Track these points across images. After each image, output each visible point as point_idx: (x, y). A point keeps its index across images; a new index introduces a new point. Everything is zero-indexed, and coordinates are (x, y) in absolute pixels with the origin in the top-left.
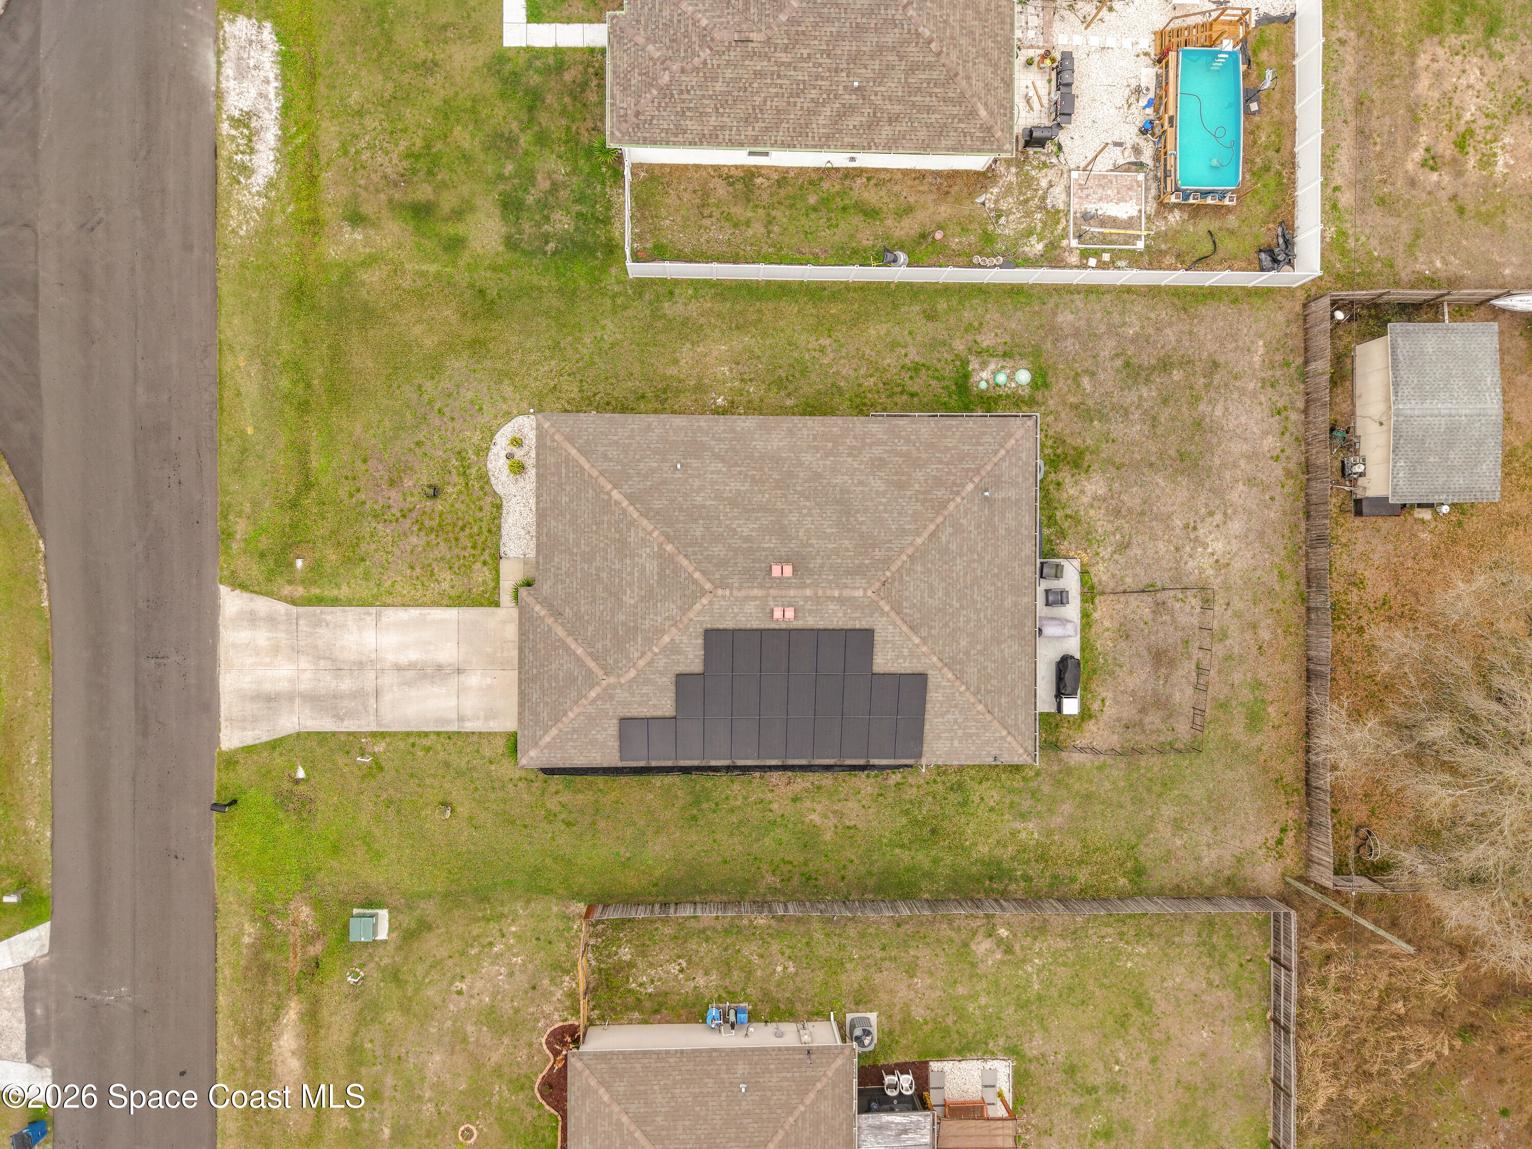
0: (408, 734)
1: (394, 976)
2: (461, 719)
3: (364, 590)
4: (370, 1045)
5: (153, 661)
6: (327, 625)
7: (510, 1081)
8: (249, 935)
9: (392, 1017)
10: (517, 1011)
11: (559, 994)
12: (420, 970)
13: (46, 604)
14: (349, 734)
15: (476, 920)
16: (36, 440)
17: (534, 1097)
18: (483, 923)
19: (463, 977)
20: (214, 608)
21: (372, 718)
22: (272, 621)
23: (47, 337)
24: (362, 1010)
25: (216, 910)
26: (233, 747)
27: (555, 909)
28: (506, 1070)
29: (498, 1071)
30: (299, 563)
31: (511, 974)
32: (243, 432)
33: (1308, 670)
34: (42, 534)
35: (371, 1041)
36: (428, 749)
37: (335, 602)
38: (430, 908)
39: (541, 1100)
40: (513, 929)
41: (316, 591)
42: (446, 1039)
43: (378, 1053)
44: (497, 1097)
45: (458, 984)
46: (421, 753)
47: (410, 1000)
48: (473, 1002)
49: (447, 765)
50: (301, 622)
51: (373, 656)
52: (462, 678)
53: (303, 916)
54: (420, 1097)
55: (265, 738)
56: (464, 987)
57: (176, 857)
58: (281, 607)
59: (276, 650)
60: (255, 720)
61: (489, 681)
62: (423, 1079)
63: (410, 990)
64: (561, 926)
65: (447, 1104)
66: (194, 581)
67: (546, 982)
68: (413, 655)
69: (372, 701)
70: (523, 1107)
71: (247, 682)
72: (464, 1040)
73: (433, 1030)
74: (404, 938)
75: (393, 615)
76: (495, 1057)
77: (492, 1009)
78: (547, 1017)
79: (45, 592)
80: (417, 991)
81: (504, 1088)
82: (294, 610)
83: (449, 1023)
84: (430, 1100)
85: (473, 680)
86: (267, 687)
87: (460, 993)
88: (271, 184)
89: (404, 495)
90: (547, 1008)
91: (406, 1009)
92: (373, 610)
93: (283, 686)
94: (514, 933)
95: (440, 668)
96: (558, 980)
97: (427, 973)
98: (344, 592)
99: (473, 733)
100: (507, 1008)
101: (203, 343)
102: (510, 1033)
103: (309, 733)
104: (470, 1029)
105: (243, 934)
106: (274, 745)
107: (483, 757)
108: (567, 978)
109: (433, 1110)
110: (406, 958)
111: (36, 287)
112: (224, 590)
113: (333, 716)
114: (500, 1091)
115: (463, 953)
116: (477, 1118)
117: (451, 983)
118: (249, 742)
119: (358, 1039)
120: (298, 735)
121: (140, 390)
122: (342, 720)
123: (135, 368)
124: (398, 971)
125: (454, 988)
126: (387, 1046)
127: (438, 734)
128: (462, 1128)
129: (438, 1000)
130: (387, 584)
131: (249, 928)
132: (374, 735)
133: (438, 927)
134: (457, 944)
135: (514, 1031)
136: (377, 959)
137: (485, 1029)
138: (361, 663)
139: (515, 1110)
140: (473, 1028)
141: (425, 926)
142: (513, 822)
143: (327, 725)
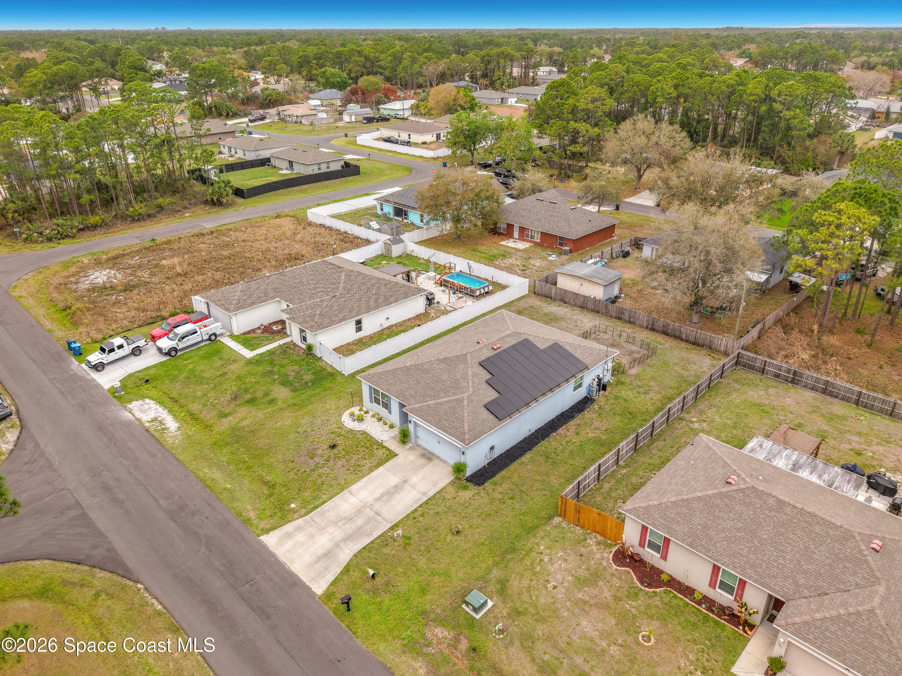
0: (408, 516)
1: (517, 613)
3: (334, 490)
4: (547, 656)
5: (247, 585)
6: (329, 511)
7: (628, 597)
8: (420, 667)
9: (540, 630)
10: (588, 569)
11: (594, 548)
12: (525, 597)
13: (160, 607)
14: (379, 537)
15: (523, 559)
16: (111, 550)
17: (647, 593)
18: (527, 558)
19: (547, 581)
20: (264, 547)
21: (384, 523)
22: (299, 529)
23: (95, 516)
24: (522, 645)
25: (388, 669)
26: (325, 589)
27: (548, 528)
28: (619, 594)
29: (616, 599)
30: (293, 506)
31: (565, 560)
32: (226, 488)
33: (651, 330)
34: (137, 582)
35: (545, 653)
36: (423, 515)
38: (496, 573)
39: (651, 590)
40: (542, 548)
41: (311, 506)
42: (576, 610)
43: (556, 655)
44: (633, 610)
45: (549, 585)
46: (421, 519)
47: (538, 613)
48: (566, 584)
49: (437, 513)
50: (314, 519)
51: (362, 504)
52: (409, 482)
53: (440, 635)
54: (603, 651)
55: (339, 571)
56: (554, 583)
57: (339, 661)
58: (300, 521)
59: (311, 536)
60: (326, 569)
61: (421, 475)
62: (592, 639)
63: (532, 610)
64: (559, 530)
65: (619, 637)
66: (244, 544)
67: (582, 549)
68: (379, 492)
69: (378, 518)
70: (650, 602)
71: (307, 559)
72: (584, 602)
73: (566, 614)
74: (501, 595)
75: (354, 488)
76: (607, 594)
77: (578, 579)
78: (603, 558)
79: (156, 603)
80: (535, 606)
81: (630, 602)
82: (307, 517)
83: (568, 604)
84: (609, 646)
85: (414, 479)
86: (320, 552)
87: (555, 587)
88: (180, 427)
89: (321, 456)
90: (598, 556)
91: (542, 620)
92: (345, 491)
93: (329, 545)
94: (545, 548)
95: (396, 487)
96: (586, 545)
97: (530, 596)
98: (325, 497)
99: (435, 494)
100: (582, 572)
101: (183, 475)
102: (598, 579)
103: (359, 552)
104: (580, 595)
105: (417, 670)
106: (346, 570)
107: (449, 500)
108: (589, 541)
109: (616, 648)
110: (512, 601)
111: (79, 504)
112: (264, 538)
113: (366, 536)
114: (629, 605)
115: (534, 574)
116: (639, 627)
117: (547, 588)
118: (333, 578)
119: (538, 660)
120: (355, 556)
121: (162, 502)
122: (371, 534)
123: (154, 497)
124: (516, 609)
125: (550, 589)
126: (555, 646)
127: (421, 506)
128: (640, 639)
129: (550, 600)
130: (342, 481)
131: (417, 665)
132: (392, 528)
133: (510, 577)
134: (528, 574)
135: (598, 577)
136: (500, 616)
137: (586, 589)
138: (359, 510)
139: (648, 606)
140: (581, 594)
141: (503, 583)
142: (490, 515)
143: (366, 541)
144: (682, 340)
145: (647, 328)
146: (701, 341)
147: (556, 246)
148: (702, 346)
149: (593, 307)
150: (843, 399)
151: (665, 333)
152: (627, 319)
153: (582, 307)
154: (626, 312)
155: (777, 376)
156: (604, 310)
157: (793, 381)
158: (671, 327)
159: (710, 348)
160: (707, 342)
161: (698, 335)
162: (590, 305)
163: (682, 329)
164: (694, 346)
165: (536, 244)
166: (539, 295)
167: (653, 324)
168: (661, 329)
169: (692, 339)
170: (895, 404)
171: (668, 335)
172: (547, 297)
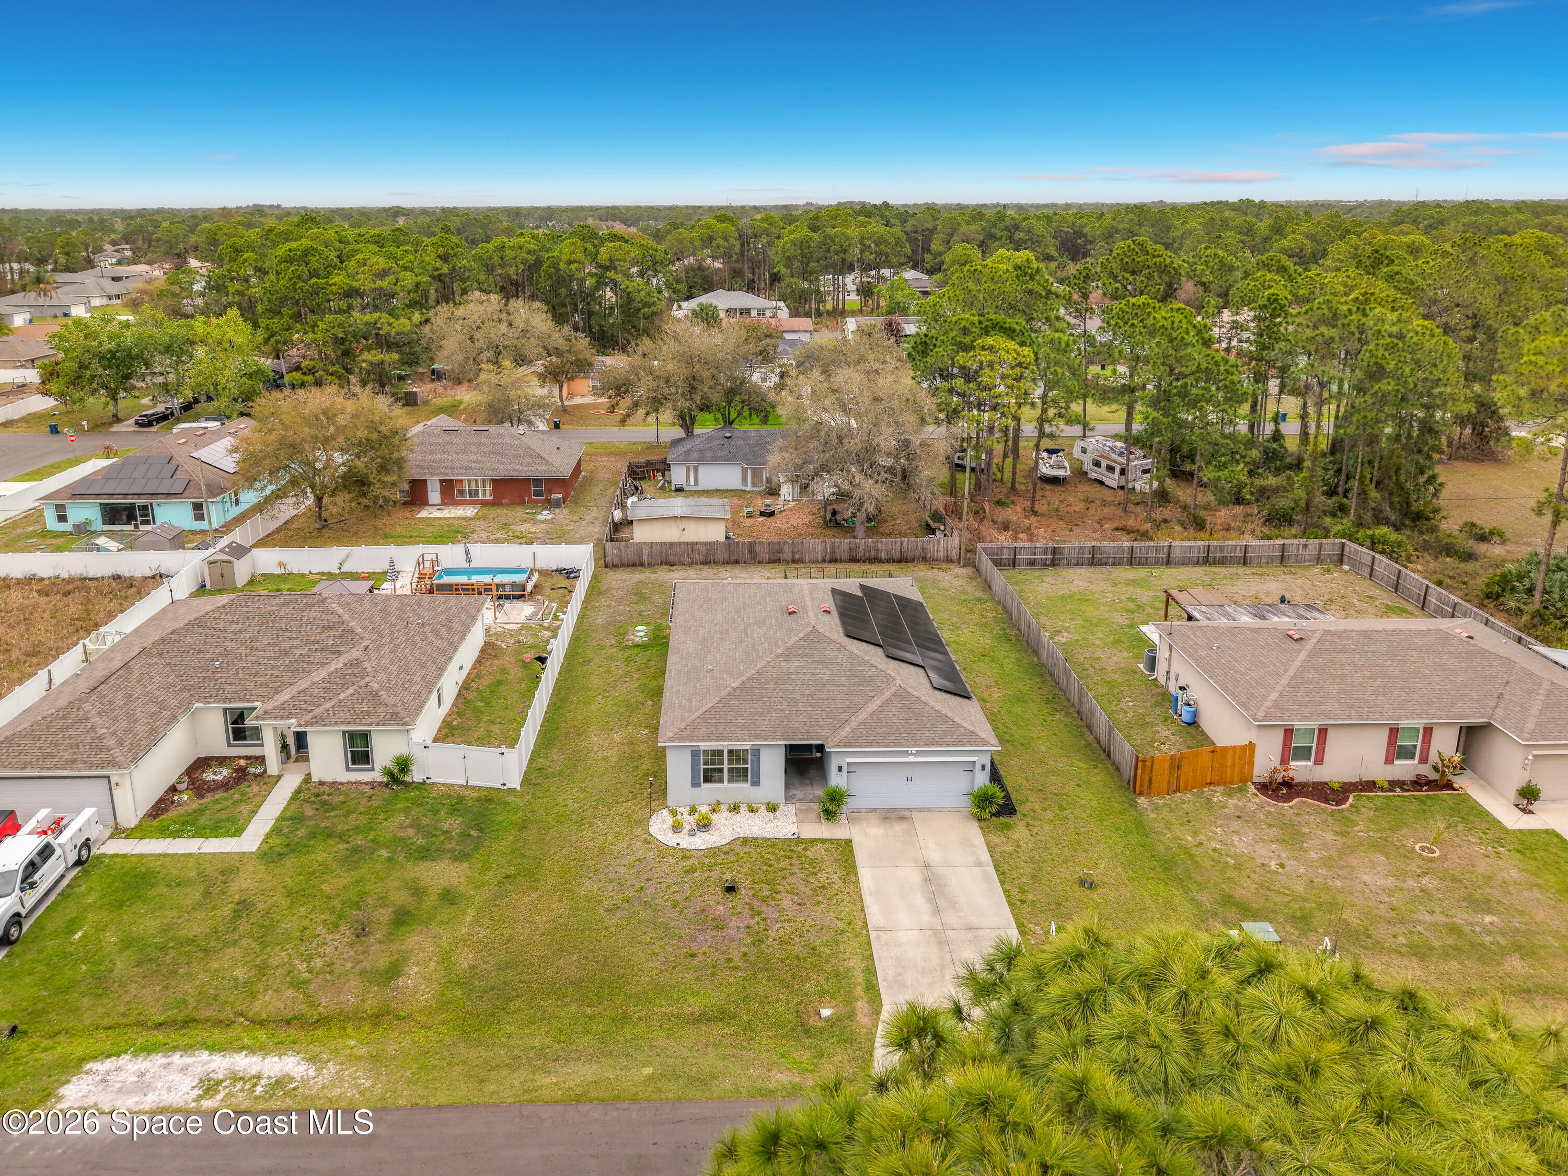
0: (1008, 905)
2: (979, 864)
3: (849, 946)
4: (1401, 938)
6: (901, 974)
7: (1346, 825)
9: (1350, 917)
10: (1270, 826)
11: (1233, 802)
12: (1278, 898)
15: (1196, 863)
17: (1350, 810)
18: (1197, 859)
19: (1263, 865)
27: (1152, 816)
28: (1336, 828)
29: (1342, 834)
30: (826, 1012)
31: (1235, 832)
32: (650, 1078)
33: (830, 562)
35: (1395, 937)
36: (1023, 891)
37: (870, 971)
38: (1204, 898)
39: (1347, 805)
41: (859, 991)
42: (1339, 872)
43: (1405, 930)
44: (1372, 834)
45: (1274, 868)
46: (1029, 896)
47: (1318, 904)
48: (1284, 855)
50: (901, 999)
51: (929, 932)
52: (933, 863)
54: (1424, 891)
56: (1274, 862)
61: (931, 844)
62: (1398, 888)
63: (1307, 905)
64: (1167, 809)
65: (1410, 868)
67: (1227, 811)
68: (919, 900)
69: (982, 933)
70: (1365, 816)
72: (1330, 859)
73: (1339, 883)
75: (875, 914)
76: (1329, 836)
77: (1281, 841)
78: (1260, 805)
80: (1304, 899)
83: (1322, 871)
84: (1418, 882)
85: (934, 855)
87: (1281, 866)
88: (312, 1059)
89: (733, 914)
90: (1252, 806)
91: (1334, 906)
92: (873, 935)
95: (927, 880)
97: (1279, 892)
98: (856, 964)
99: (992, 856)
100: (1272, 832)
101: (517, 1120)
102: (1296, 828)
104: (1314, 855)
107: (1016, 851)
109: (1426, 879)
114: (1361, 832)
116: (1404, 845)
117: (1277, 872)
119: (1402, 950)
125: (1281, 871)
126: (1388, 922)
127: (1003, 885)
128: (1424, 854)
129: (1302, 882)
130: (841, 925)
133: (1225, 891)
135: (1291, 826)
137: (1305, 845)
138: (940, 943)
139: (1372, 821)
140: (1312, 853)
141: (1230, 901)
144: (881, 561)
145: (824, 561)
146: (910, 555)
147: (530, 497)
148: (913, 561)
149: (726, 556)
150: (1114, 564)
151: (854, 560)
152: (789, 557)
153: (706, 563)
154: (786, 547)
155: (1032, 563)
156: (747, 556)
157: (1054, 563)
158: (862, 547)
159: (925, 560)
160: (918, 553)
161: (905, 545)
162: (721, 555)
163: (880, 545)
164: (903, 565)
165: (484, 504)
166: (615, 566)
167: (833, 552)
168: (845, 556)
169: (896, 555)
170: (1170, 547)
171: (858, 561)
172: (634, 565)
